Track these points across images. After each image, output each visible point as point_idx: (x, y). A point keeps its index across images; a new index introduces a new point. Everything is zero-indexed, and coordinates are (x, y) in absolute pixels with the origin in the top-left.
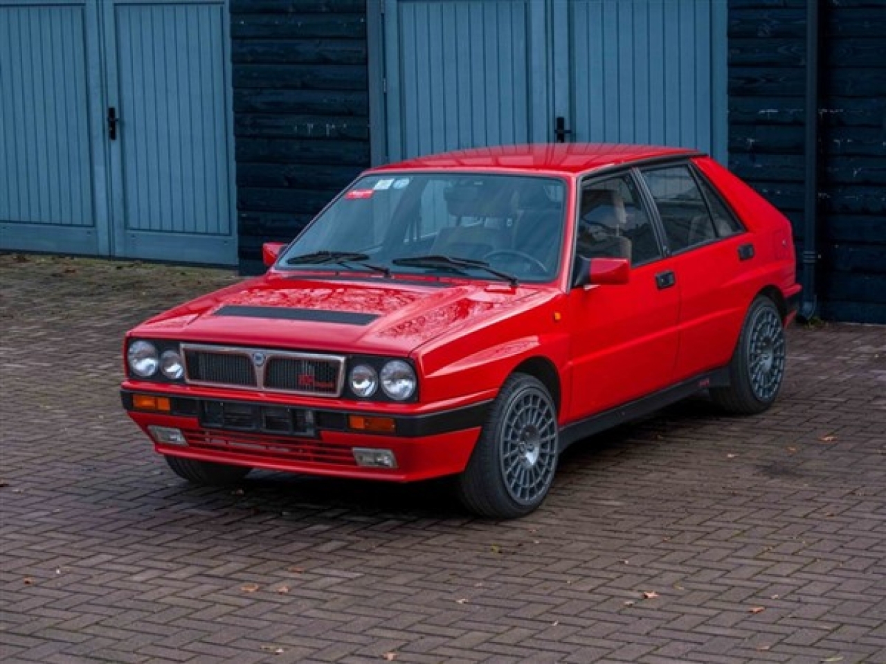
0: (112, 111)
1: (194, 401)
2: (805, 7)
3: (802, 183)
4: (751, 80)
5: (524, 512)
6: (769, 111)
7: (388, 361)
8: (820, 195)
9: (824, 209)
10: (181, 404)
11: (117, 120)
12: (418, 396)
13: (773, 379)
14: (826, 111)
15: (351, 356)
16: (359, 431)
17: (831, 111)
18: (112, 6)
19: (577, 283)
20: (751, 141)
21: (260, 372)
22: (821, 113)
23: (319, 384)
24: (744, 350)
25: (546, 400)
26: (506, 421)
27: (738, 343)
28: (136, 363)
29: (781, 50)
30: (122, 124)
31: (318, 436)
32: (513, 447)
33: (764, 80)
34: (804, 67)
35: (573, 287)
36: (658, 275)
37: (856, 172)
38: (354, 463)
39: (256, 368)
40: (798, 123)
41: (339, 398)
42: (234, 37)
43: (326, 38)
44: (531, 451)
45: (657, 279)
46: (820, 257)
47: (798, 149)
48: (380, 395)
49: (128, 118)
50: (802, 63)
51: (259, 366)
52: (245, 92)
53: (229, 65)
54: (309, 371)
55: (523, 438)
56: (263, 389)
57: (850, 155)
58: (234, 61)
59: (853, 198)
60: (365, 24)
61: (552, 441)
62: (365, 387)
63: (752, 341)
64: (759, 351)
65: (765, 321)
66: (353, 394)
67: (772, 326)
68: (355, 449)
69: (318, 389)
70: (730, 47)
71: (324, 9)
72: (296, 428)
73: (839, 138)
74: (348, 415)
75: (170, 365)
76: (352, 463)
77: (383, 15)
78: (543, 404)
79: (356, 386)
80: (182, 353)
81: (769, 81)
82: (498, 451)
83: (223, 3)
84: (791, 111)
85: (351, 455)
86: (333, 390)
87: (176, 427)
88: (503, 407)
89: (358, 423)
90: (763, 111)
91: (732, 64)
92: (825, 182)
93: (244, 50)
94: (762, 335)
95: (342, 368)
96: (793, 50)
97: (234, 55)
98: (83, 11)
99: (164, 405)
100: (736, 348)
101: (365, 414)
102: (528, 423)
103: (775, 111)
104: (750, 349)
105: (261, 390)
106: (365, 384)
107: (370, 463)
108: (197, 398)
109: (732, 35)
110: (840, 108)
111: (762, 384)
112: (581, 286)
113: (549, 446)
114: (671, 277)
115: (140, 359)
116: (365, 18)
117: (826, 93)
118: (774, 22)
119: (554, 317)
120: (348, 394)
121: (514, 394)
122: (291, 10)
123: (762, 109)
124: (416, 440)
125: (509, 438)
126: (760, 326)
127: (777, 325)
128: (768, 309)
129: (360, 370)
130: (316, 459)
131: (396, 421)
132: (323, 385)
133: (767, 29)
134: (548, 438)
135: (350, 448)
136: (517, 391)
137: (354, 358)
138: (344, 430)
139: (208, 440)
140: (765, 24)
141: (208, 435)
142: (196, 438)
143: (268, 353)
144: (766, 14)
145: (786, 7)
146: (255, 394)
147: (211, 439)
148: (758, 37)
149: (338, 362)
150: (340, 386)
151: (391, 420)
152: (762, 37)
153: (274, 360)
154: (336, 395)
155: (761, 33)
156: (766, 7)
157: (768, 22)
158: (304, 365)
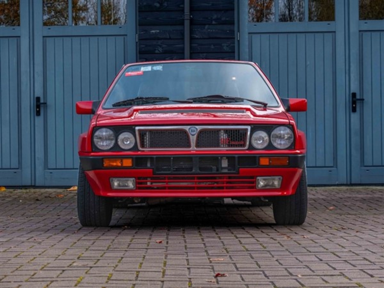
12: (293, 146)
16: (264, 166)
21: (193, 139)
23: (233, 143)
31: (238, 171)
39: (191, 137)
41: (246, 150)
48: (270, 146)
51: (193, 135)
56: (196, 149)
66: (254, 147)
69: (232, 146)
74: (259, 157)
80: (137, 132)
86: (244, 145)
95: (249, 132)
99: (128, 163)
101: (270, 156)
105: (193, 149)
118: (164, 46)
120: (251, 147)
131: (289, 158)
132: (237, 143)
133: (160, 49)
137: (254, 127)
138: (256, 166)
139: (149, 184)
140: (159, 47)
141: (149, 179)
142: (141, 183)
143: (199, 128)
144: (159, 42)
145: (170, 39)
146: (190, 151)
147: (152, 183)
148: (155, 53)
149: (247, 130)
150: (248, 143)
151: (287, 158)
152: (157, 53)
153: (201, 132)
154: (246, 148)
155: (157, 52)
156: (159, 39)
157: (160, 46)
158: (222, 133)
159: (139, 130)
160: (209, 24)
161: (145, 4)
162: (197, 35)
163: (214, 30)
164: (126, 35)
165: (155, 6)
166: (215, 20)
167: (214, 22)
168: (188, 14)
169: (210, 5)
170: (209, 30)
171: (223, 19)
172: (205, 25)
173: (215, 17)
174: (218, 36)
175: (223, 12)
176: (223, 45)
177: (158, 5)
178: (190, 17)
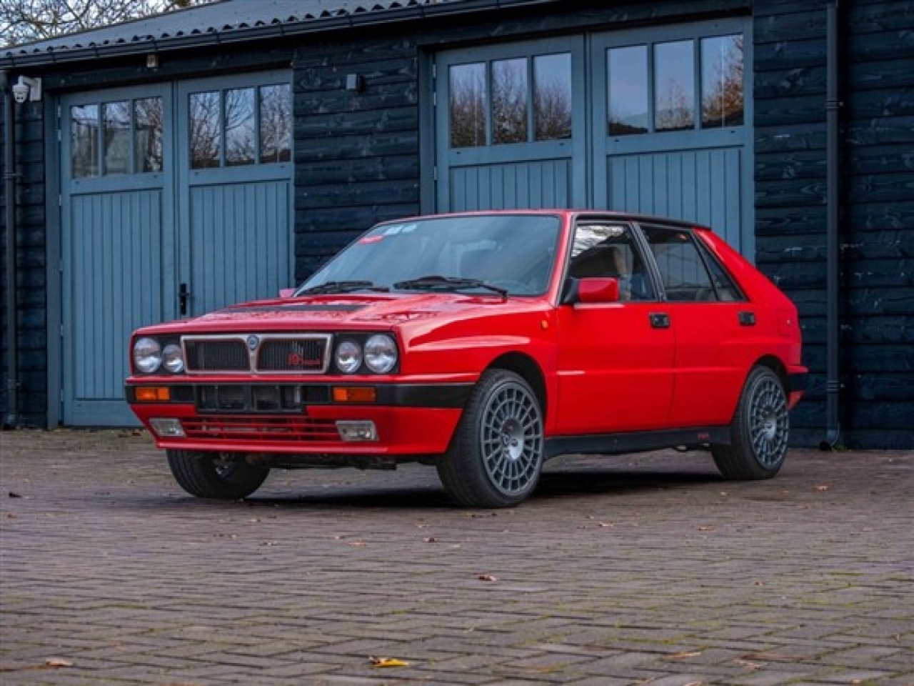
0: (183, 287)
1: (191, 387)
2: (825, 149)
3: (825, 316)
4: (776, 221)
5: (507, 502)
6: (794, 249)
7: (372, 336)
8: (843, 327)
9: (846, 342)
10: (180, 390)
11: (188, 294)
12: (398, 369)
13: (777, 449)
14: (846, 246)
15: (337, 334)
16: (342, 403)
17: (852, 246)
18: (187, 189)
19: (567, 299)
20: (778, 278)
21: (253, 355)
22: (842, 248)
23: (307, 363)
24: (744, 415)
25: (531, 399)
26: (488, 408)
27: (738, 404)
28: (140, 360)
29: (804, 190)
30: (192, 299)
31: (305, 412)
32: (495, 435)
33: (789, 220)
34: (826, 205)
35: (562, 303)
36: (652, 314)
37: (876, 303)
38: (338, 438)
40: (821, 259)
41: (326, 374)
42: (297, 209)
43: (384, 204)
44: (515, 445)
45: (651, 317)
46: (842, 386)
47: (821, 284)
48: (363, 369)
49: (198, 293)
50: (824, 201)
51: (252, 349)
52: (307, 260)
53: (293, 235)
54: (299, 352)
55: (506, 431)
56: (256, 371)
57: (871, 288)
58: (297, 232)
59: (875, 328)
60: (419, 189)
61: (537, 440)
62: (350, 364)
63: (753, 406)
64: (761, 418)
65: (767, 389)
66: (338, 370)
67: (775, 397)
68: (338, 422)
69: (306, 367)
70: (757, 191)
71: (381, 177)
72: (284, 406)
73: (860, 272)
74: (332, 387)
75: (173, 359)
76: (337, 439)
77: (436, 182)
78: (527, 402)
79: (341, 362)
80: (183, 345)
81: (794, 220)
82: (479, 434)
83: (289, 179)
84: (815, 248)
85: (335, 430)
86: (320, 367)
87: (174, 417)
88: (484, 394)
89: (341, 395)
90: (788, 250)
91: (758, 207)
92: (847, 314)
93: (307, 220)
94: (765, 403)
95: (328, 344)
96: (816, 189)
97: (297, 225)
98: (161, 194)
99: (164, 394)
100: (737, 409)
101: (348, 385)
102: (512, 416)
103: (799, 249)
104: (750, 413)
105: (254, 373)
106: (351, 361)
107: (354, 437)
108: (194, 384)
109: (758, 178)
110: (859, 243)
111: (765, 449)
112: (571, 304)
113: (533, 444)
114: (665, 320)
115: (144, 356)
116: (419, 183)
117: (846, 228)
118: (798, 164)
119: (541, 325)
120: (334, 369)
121: (496, 385)
122: (351, 179)
123: (787, 247)
124: (396, 409)
125: (491, 426)
126: (762, 393)
127: (781, 398)
128: (770, 379)
129: (346, 347)
130: (304, 438)
131: (376, 390)
132: (311, 363)
133: (792, 171)
134: (533, 436)
135: (333, 422)
136: (500, 382)
137: (340, 335)
138: (328, 403)
139: (204, 429)
140: (789, 167)
141: (205, 422)
142: (194, 427)
143: (261, 337)
144: (790, 157)
145: (809, 149)
146: (248, 376)
147: (208, 427)
148: (782, 179)
149: (325, 340)
150: (326, 362)
151: (372, 388)
152: (787, 179)
153: (266, 343)
154: (323, 371)
155: (785, 176)
156: (790, 151)
157: (792, 165)
158: (295, 346)
159: (186, 341)
160: (878, 117)
161: (765, 83)
162: (856, 139)
163: (887, 129)
164: (742, 146)
165: (783, 88)
166: (889, 107)
167: (886, 113)
168: (835, 99)
169: (880, 77)
170: (878, 129)
171: (904, 104)
172: (870, 118)
173: (889, 101)
174: (895, 139)
175: (903, 90)
176: (904, 156)
177: (787, 84)
178: (838, 105)
